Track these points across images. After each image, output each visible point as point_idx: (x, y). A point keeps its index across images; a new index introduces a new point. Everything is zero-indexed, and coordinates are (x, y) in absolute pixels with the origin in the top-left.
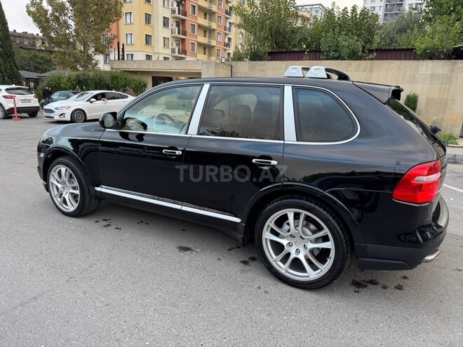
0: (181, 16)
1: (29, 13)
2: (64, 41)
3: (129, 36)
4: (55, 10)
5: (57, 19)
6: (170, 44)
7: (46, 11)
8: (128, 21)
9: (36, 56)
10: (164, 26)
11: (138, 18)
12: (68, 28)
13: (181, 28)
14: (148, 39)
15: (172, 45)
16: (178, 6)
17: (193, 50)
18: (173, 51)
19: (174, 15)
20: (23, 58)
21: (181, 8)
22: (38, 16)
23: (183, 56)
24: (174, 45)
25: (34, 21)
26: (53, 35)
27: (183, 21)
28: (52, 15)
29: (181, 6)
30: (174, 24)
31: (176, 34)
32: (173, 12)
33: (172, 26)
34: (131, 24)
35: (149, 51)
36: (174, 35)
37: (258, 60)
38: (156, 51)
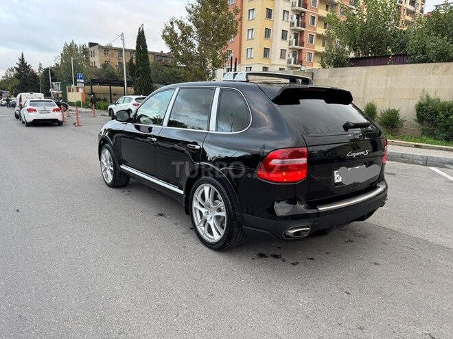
0: (300, 28)
1: (164, 37)
2: (188, 58)
3: (249, 50)
4: (184, 33)
5: (184, 39)
6: (287, 55)
7: (176, 35)
8: (250, 37)
9: (175, 72)
10: (282, 38)
11: (259, 33)
12: (193, 47)
13: (299, 39)
14: (266, 52)
15: (289, 56)
16: (297, 18)
17: (310, 60)
18: (289, 62)
19: (292, 28)
20: (166, 74)
21: (300, 20)
22: (170, 38)
23: (299, 66)
24: (291, 56)
25: (167, 43)
26: (180, 53)
27: (302, 32)
28: (182, 37)
29: (300, 18)
30: (293, 36)
31: (294, 46)
32: (292, 24)
33: (290, 38)
34: (252, 39)
35: (266, 63)
36: (291, 47)
37: (340, 67)
38: (272, 63)
